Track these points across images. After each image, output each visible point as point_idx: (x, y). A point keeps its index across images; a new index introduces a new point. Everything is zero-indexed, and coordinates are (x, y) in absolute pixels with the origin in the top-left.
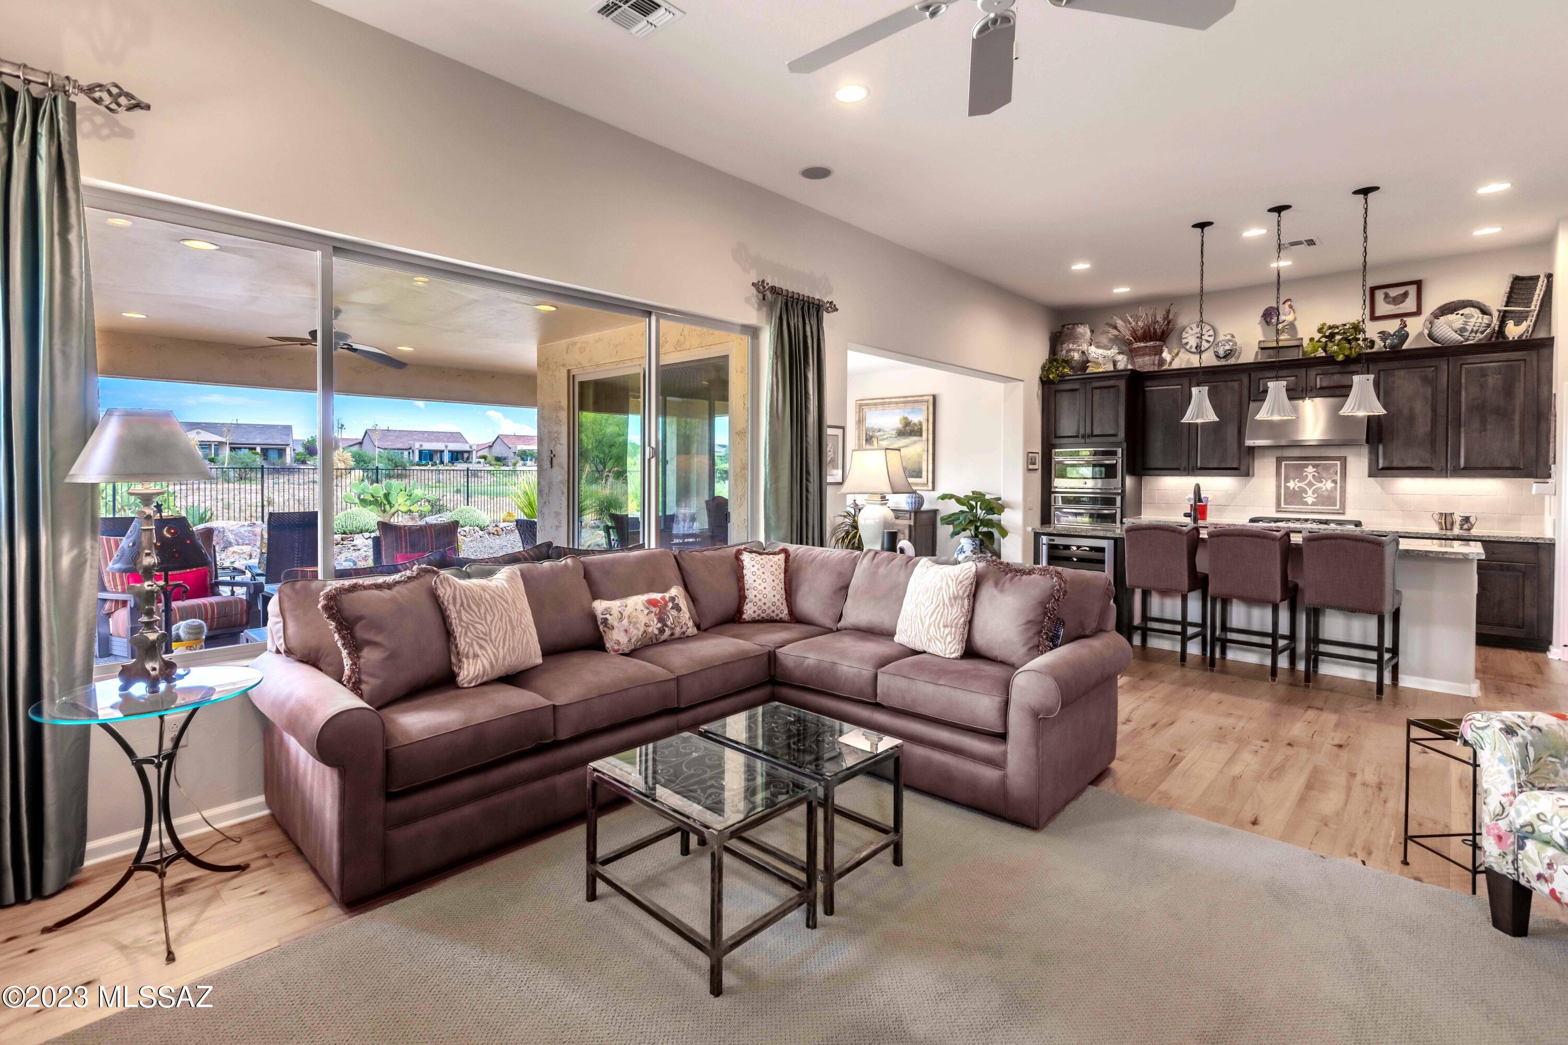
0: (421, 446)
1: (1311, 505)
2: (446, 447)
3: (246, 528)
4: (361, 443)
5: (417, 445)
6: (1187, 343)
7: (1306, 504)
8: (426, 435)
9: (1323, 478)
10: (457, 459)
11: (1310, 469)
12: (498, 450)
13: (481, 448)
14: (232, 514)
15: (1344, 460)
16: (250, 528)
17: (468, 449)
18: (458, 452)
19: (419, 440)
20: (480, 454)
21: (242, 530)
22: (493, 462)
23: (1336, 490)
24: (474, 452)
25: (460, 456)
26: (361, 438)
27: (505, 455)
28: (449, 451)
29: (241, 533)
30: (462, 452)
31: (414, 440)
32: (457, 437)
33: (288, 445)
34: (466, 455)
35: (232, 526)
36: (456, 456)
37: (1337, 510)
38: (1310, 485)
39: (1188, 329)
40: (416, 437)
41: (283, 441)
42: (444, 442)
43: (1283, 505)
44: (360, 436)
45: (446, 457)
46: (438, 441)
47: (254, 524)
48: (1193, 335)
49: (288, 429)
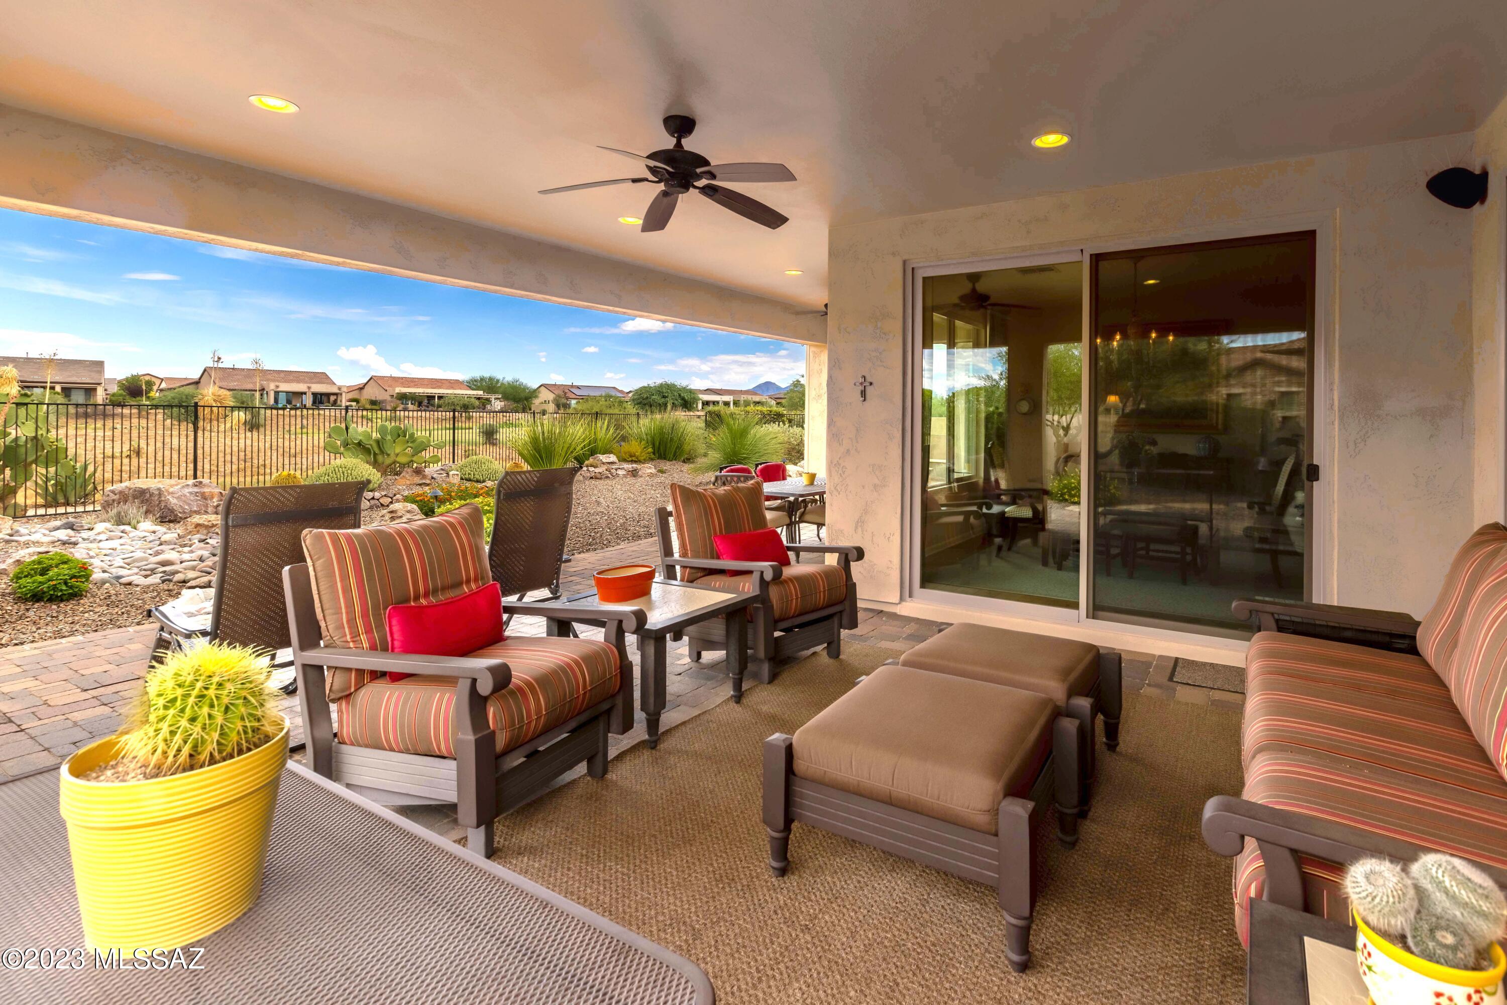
0: (277, 387)
2: (309, 388)
3: (191, 490)
4: (197, 383)
5: (272, 386)
8: (282, 375)
10: (321, 402)
12: (372, 393)
13: (351, 389)
14: (159, 470)
16: (196, 490)
17: (335, 390)
18: (322, 394)
19: (274, 381)
20: (350, 396)
21: (186, 491)
22: (368, 406)
24: (344, 395)
25: (324, 399)
26: (199, 376)
27: (379, 398)
28: (313, 394)
29: (185, 496)
30: (328, 395)
31: (268, 380)
32: (322, 377)
33: (99, 384)
34: (332, 398)
35: (172, 486)
36: (320, 399)
40: (269, 377)
41: (92, 379)
42: (306, 382)
44: (196, 376)
45: (308, 400)
46: (298, 381)
47: (201, 483)
49: (100, 364)
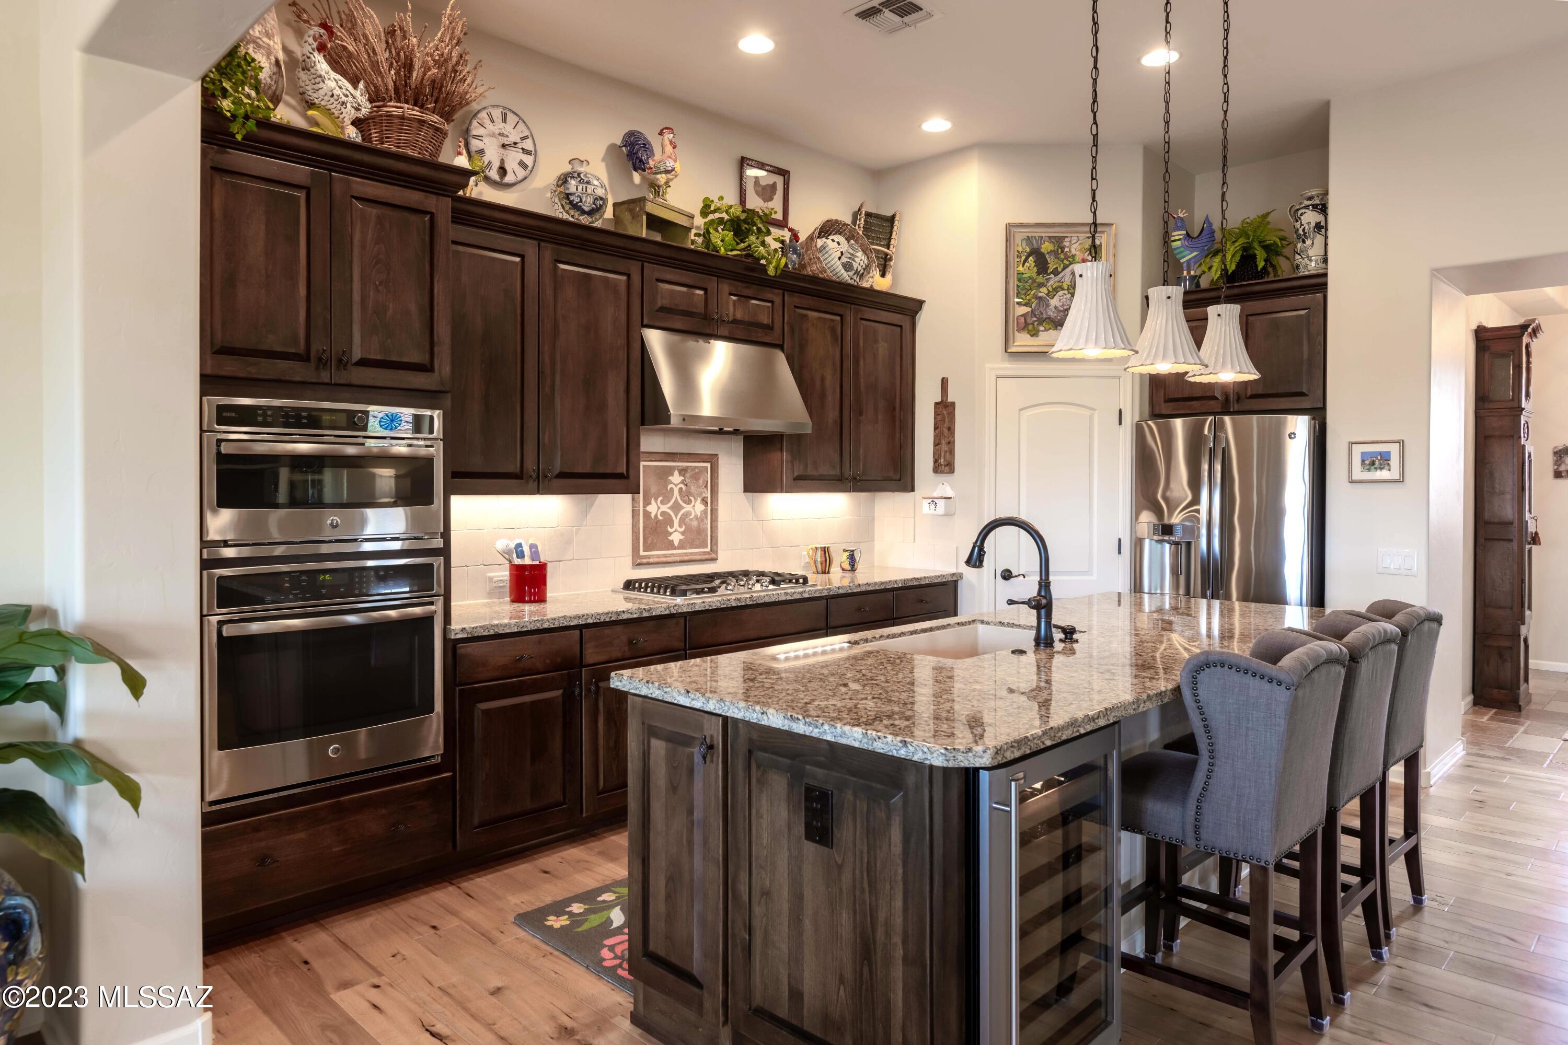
1: (679, 548)
6: (481, 152)
7: (671, 545)
9: (692, 495)
11: (676, 478)
15: (712, 459)
23: (706, 517)
37: (708, 553)
38: (676, 508)
39: (483, 115)
43: (642, 553)
48: (492, 135)
